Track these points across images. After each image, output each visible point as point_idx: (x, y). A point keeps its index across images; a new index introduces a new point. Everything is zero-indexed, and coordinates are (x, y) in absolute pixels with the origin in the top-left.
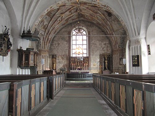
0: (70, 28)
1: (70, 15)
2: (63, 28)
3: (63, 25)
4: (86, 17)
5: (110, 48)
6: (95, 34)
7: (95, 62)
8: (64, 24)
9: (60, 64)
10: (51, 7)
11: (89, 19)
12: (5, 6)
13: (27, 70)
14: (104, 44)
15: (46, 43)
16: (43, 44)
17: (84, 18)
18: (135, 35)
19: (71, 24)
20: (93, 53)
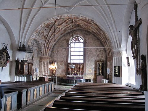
0: (68, 37)
1: (67, 26)
2: (62, 37)
3: (61, 34)
4: (82, 27)
5: (105, 55)
6: (91, 41)
7: (90, 68)
8: (63, 33)
9: (59, 69)
10: (44, 24)
11: (85, 28)
12: (4, 27)
13: (23, 77)
14: (99, 51)
15: (46, 51)
16: (44, 52)
17: (81, 27)
18: (117, 47)
19: (69, 33)
20: (89, 59)
